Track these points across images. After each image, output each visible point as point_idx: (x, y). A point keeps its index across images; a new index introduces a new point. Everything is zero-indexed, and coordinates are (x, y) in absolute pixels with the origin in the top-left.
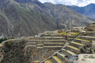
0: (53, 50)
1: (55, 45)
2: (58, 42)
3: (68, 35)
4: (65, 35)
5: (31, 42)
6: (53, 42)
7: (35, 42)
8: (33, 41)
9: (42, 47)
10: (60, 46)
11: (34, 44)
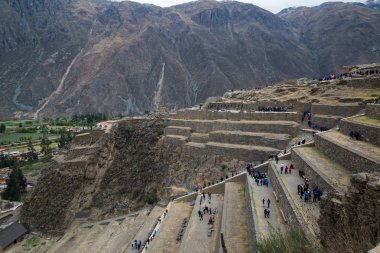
0: (235, 160)
1: (247, 140)
2: (262, 131)
3: (320, 99)
4: (303, 101)
5: (177, 124)
6: (243, 127)
7: (189, 124)
8: (183, 124)
9: (202, 145)
10: (270, 145)
11: (184, 133)
